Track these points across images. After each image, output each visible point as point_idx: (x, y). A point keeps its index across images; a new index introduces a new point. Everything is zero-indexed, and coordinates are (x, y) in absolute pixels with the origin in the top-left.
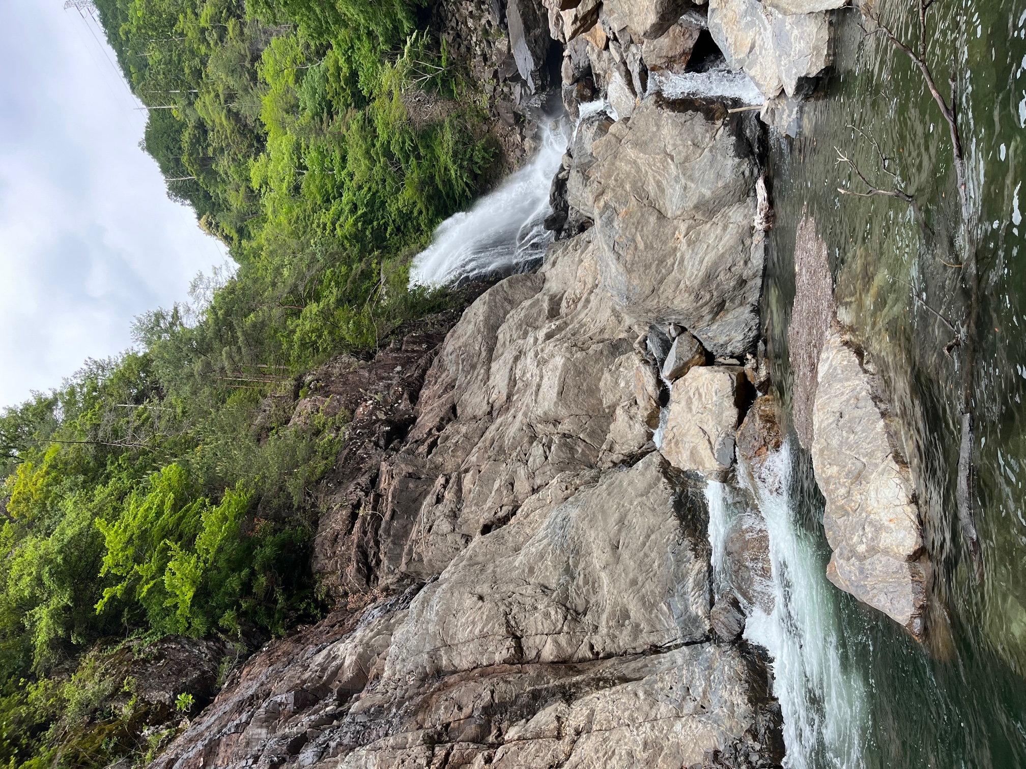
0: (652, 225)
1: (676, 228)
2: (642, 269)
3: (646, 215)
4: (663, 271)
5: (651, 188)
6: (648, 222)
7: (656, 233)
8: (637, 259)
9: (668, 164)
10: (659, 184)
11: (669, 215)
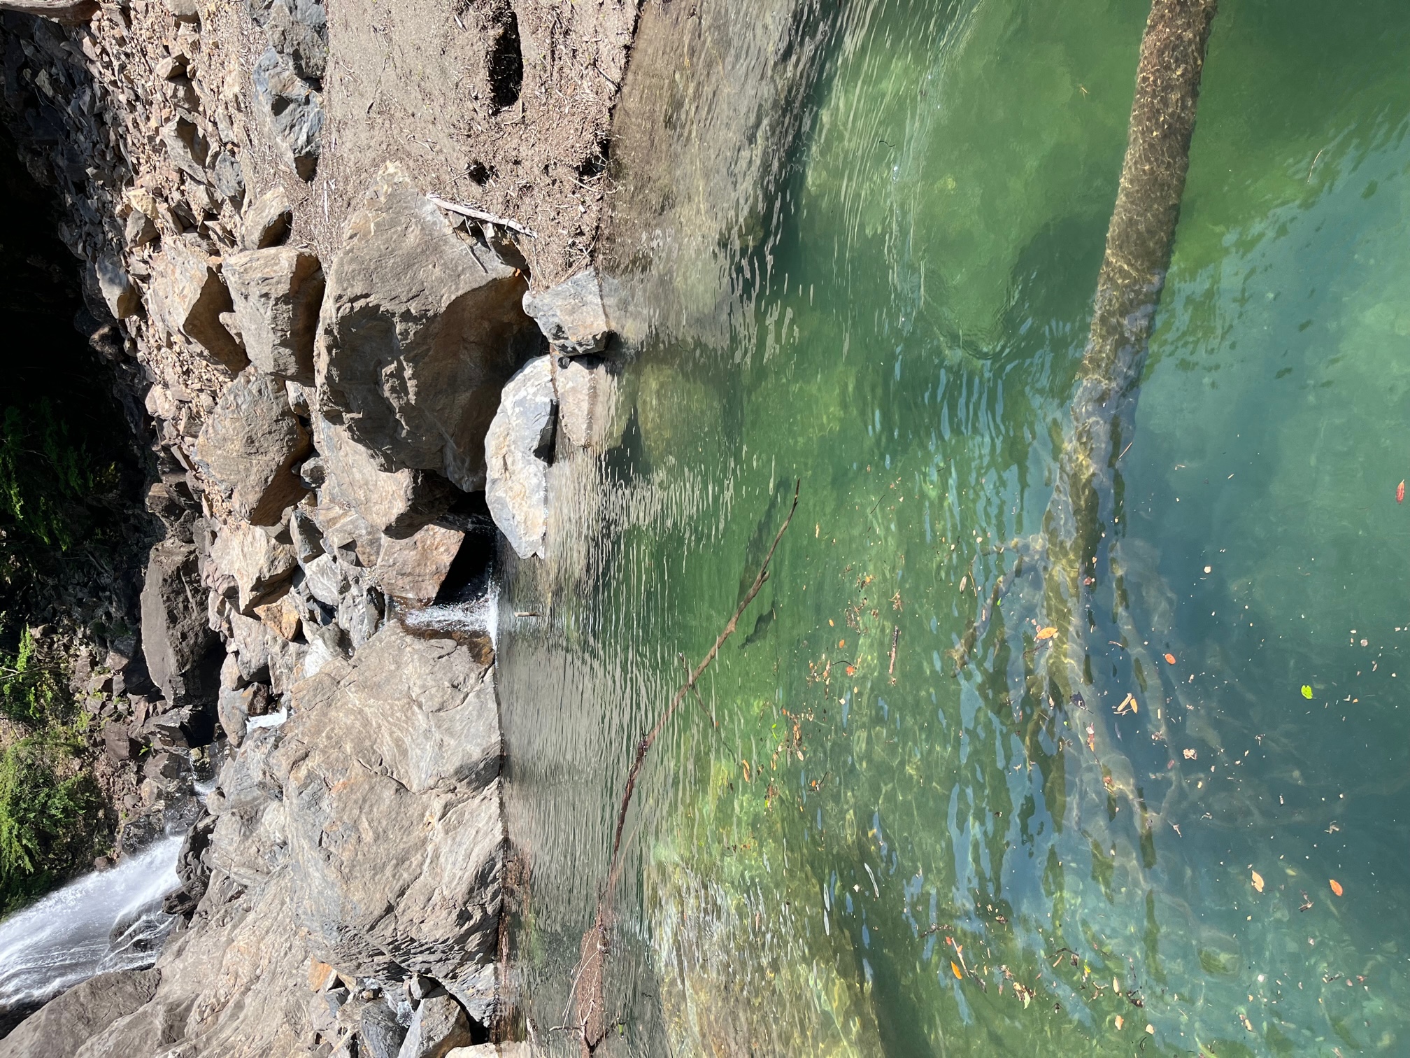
0: (387, 802)
1: (425, 808)
2: (368, 875)
3: (378, 789)
4: (405, 875)
5: (386, 749)
6: (380, 799)
7: (393, 815)
8: (360, 857)
9: (413, 714)
10: (398, 743)
11: (415, 789)
